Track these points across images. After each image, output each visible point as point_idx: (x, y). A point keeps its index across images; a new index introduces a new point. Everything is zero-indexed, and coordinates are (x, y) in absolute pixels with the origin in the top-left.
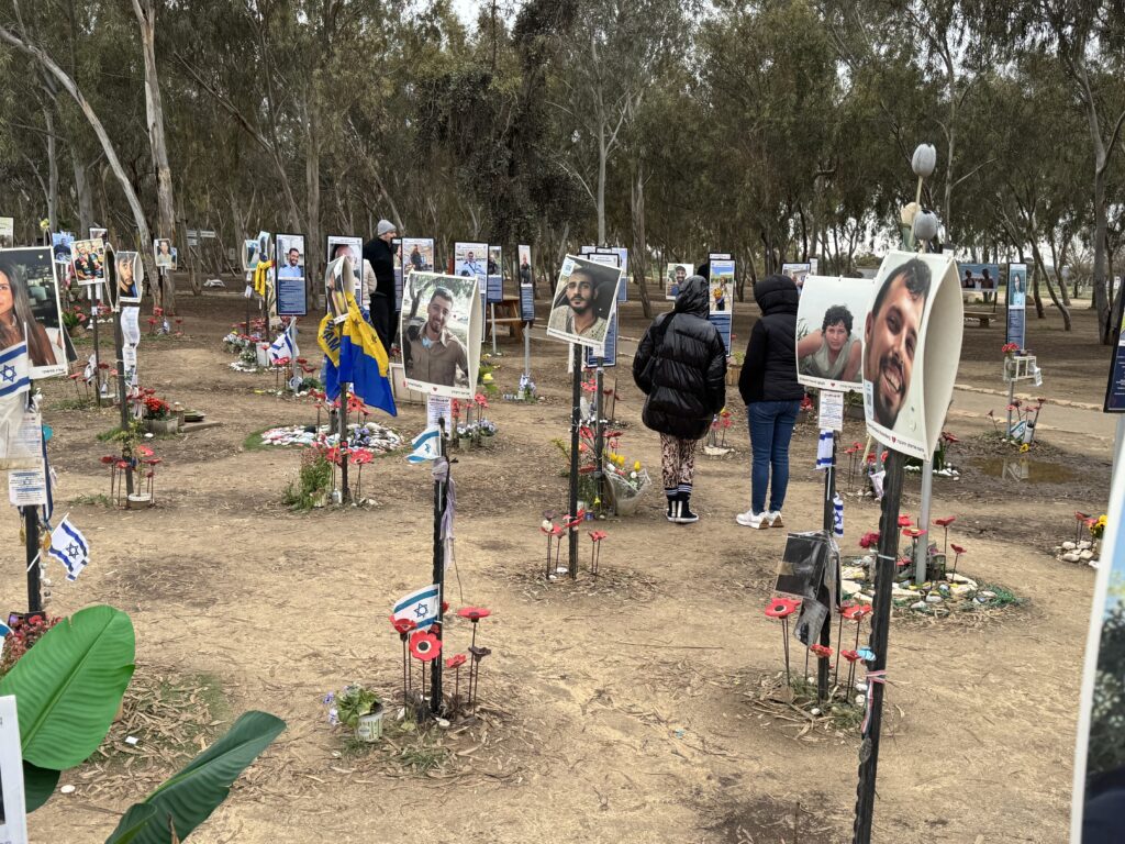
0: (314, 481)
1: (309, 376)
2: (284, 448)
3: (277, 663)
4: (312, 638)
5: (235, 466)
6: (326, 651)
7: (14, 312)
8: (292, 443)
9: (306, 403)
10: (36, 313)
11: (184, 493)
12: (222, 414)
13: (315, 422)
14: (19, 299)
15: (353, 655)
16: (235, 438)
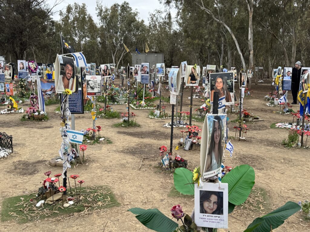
0: (292, 139)
1: (290, 108)
2: (282, 129)
3: (282, 190)
4: (292, 184)
5: (268, 132)
6: (297, 189)
7: (223, 89)
8: (285, 127)
9: (289, 116)
10: (228, 89)
11: (254, 138)
12: (264, 118)
13: (292, 122)
14: (224, 85)
15: (305, 192)
16: (268, 125)
